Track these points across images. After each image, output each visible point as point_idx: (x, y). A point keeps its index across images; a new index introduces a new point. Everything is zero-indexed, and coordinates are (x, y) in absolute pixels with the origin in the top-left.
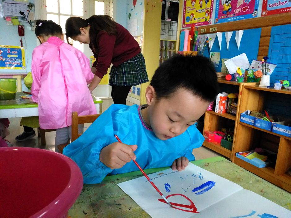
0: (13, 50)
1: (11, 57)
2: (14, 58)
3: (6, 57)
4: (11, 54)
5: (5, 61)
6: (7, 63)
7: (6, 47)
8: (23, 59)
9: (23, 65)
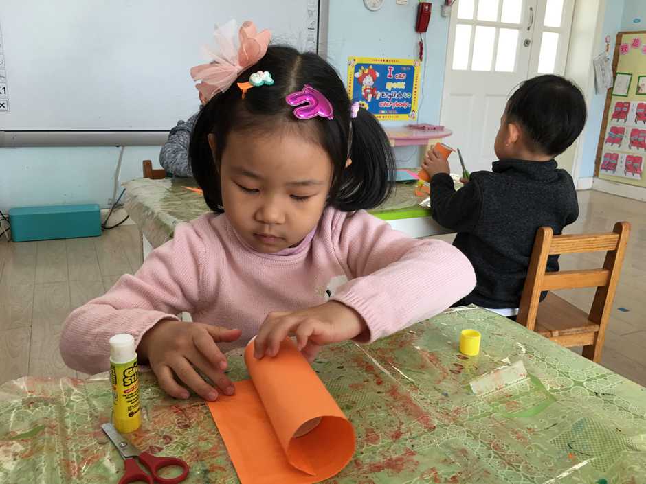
0: (398, 68)
1: (393, 89)
2: (397, 90)
3: (384, 89)
4: (394, 81)
5: (381, 100)
6: (384, 103)
7: (386, 63)
8: (414, 93)
9: (412, 109)
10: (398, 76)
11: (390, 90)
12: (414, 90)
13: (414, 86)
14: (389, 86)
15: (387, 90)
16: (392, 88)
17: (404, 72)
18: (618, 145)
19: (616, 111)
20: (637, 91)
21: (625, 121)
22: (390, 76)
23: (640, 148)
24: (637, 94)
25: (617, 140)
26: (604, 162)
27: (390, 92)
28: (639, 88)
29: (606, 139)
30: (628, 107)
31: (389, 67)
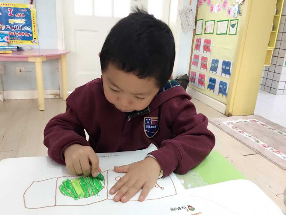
0: (17, 10)
2: (19, 24)
4: (15, 18)
7: (6, 6)
8: (33, 27)
9: (34, 38)
10: (18, 15)
11: (13, 24)
12: (33, 25)
13: (33, 22)
14: (11, 21)
15: (10, 24)
16: (14, 23)
17: (22, 12)
18: (196, 66)
19: (196, 45)
20: (205, 32)
21: (199, 51)
22: (11, 15)
23: (205, 69)
24: (205, 33)
25: (196, 63)
26: (191, 77)
27: (13, 25)
28: (205, 29)
29: (192, 62)
30: (200, 42)
31: (8, 9)
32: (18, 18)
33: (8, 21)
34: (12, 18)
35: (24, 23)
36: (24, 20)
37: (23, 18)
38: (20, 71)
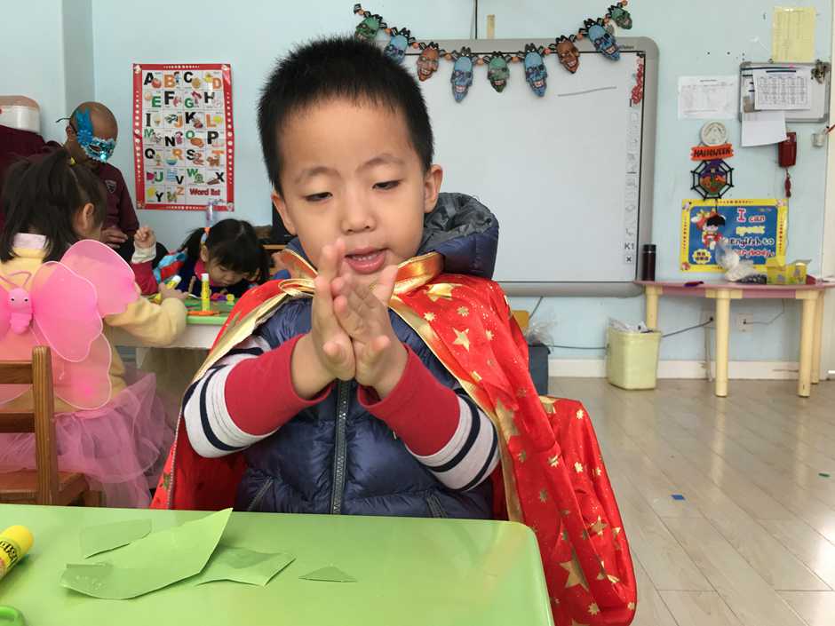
0: (753, 210)
2: (753, 235)
4: (747, 224)
7: (734, 204)
8: (778, 239)
10: (753, 218)
11: (742, 235)
12: (778, 235)
13: (778, 230)
14: (741, 231)
15: (738, 236)
16: (746, 233)
17: (762, 214)
22: (741, 219)
27: (742, 238)
31: (739, 209)
32: (753, 225)
33: (735, 231)
34: (742, 225)
35: (763, 232)
36: (763, 227)
37: (762, 224)
38: (745, 323)
